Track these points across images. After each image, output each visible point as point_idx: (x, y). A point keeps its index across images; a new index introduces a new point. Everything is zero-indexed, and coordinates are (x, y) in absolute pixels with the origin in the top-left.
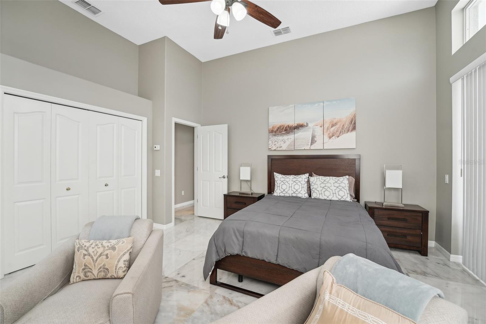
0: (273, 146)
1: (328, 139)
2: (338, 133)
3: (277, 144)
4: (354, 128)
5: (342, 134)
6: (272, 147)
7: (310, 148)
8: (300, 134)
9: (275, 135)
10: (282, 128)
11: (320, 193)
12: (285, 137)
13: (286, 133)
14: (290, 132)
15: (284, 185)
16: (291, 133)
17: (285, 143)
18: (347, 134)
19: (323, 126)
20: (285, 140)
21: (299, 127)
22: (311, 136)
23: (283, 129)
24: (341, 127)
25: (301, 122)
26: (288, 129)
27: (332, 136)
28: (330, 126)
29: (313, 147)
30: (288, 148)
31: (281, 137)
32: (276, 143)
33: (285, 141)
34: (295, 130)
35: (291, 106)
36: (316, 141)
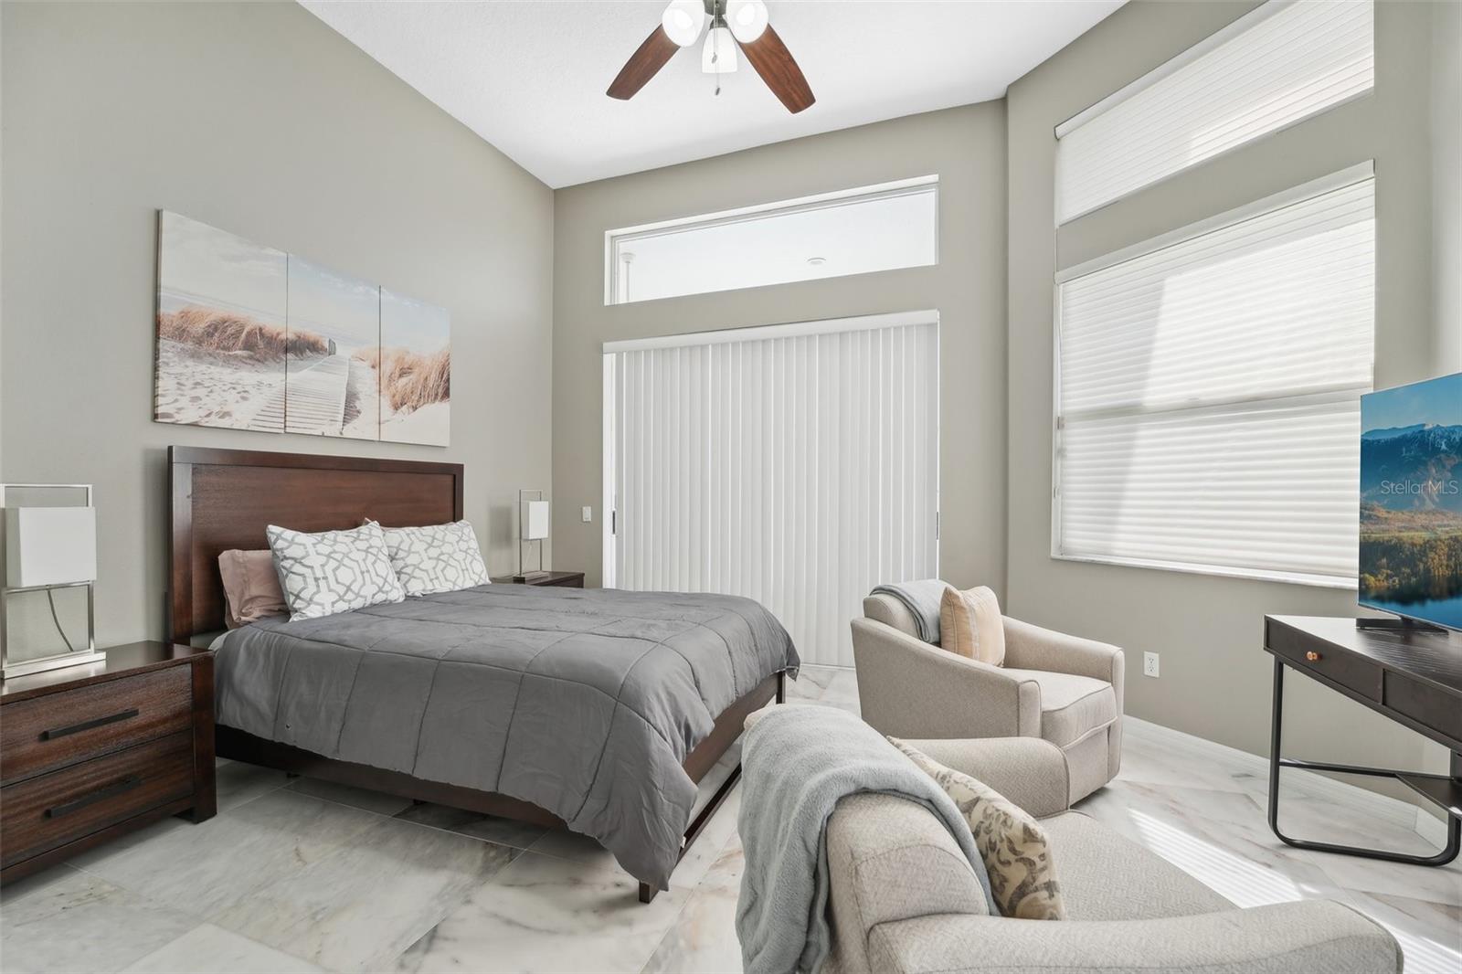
0: (184, 402)
1: (392, 410)
2: (415, 397)
3: (205, 400)
4: (446, 394)
5: (424, 403)
6: (180, 409)
7: (341, 433)
8: (304, 375)
9: (194, 356)
10: (230, 331)
11: (433, 576)
12: (248, 376)
13: (251, 358)
14: (266, 359)
15: (342, 567)
16: (271, 363)
17: (244, 399)
18: (433, 405)
19: (377, 365)
20: (243, 386)
21: (302, 348)
22: (345, 390)
23: (236, 335)
24: (422, 380)
25: (312, 333)
26: (261, 344)
27: (402, 405)
28: (397, 374)
29: (350, 431)
30: (261, 423)
31: (229, 370)
32: (200, 392)
33: (245, 392)
34: (290, 356)
35: (271, 251)
36: (359, 412)
